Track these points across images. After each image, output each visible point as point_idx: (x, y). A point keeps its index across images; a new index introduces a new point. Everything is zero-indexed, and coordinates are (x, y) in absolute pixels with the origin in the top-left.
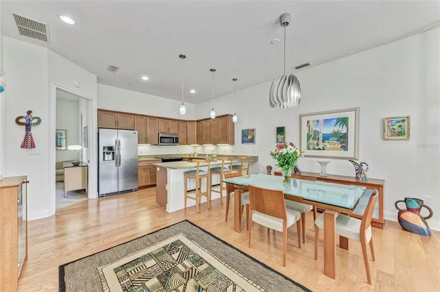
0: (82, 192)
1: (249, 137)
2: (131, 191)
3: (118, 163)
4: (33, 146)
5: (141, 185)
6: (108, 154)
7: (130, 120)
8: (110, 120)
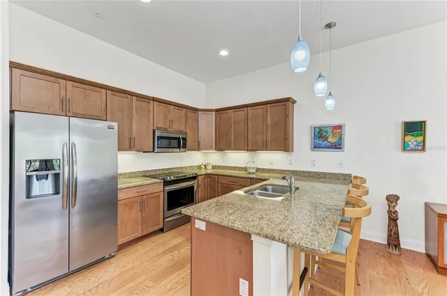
1: (329, 139)
7: (97, 98)
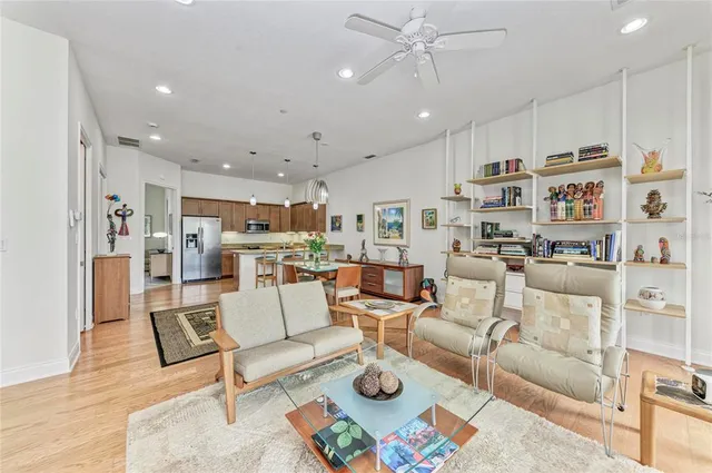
0: (167, 278)
1: (336, 224)
2: (214, 279)
3: (201, 251)
4: (127, 234)
5: (224, 274)
6: (191, 241)
7: (214, 206)
8: (194, 207)
